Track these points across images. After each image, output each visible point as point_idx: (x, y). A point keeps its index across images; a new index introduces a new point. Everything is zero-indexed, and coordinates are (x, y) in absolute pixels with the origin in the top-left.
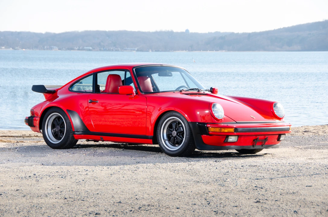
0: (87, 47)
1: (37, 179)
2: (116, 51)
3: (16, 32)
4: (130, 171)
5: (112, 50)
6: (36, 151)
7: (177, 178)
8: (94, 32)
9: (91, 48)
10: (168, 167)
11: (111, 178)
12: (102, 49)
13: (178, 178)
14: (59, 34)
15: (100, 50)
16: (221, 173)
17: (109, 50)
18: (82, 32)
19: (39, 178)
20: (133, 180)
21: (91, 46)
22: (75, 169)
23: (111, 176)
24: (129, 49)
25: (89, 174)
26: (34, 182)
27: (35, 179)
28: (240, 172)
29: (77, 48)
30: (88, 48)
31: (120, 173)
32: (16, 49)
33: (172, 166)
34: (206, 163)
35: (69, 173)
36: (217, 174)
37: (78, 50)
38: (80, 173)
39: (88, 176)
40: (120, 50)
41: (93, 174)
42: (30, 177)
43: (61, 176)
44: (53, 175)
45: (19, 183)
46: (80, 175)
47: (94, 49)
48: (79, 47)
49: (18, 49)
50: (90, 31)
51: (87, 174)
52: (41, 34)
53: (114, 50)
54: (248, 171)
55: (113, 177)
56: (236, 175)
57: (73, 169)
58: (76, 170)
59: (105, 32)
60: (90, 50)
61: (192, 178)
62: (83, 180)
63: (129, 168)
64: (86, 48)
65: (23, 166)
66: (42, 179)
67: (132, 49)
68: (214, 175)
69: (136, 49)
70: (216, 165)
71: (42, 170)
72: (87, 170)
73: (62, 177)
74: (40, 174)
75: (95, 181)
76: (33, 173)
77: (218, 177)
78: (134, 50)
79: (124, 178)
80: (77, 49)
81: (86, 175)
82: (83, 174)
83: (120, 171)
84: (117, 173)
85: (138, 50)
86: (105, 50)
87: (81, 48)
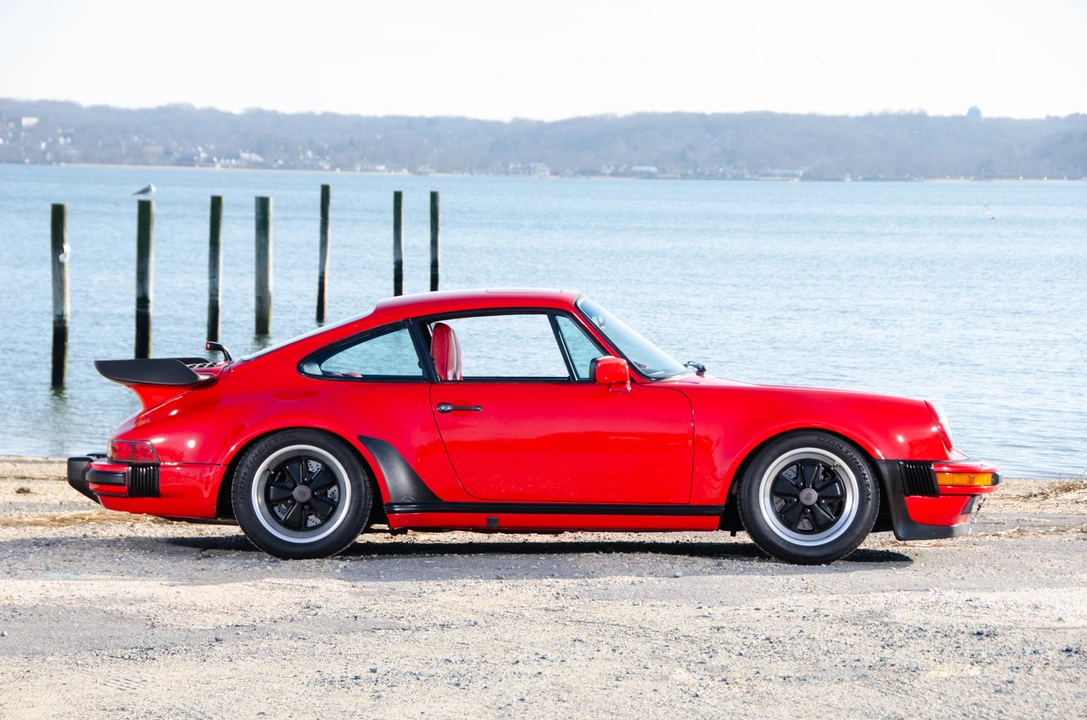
0: (640, 165)
1: (376, 688)
2: (735, 178)
3: (421, 119)
4: (684, 664)
5: (723, 177)
6: (399, 572)
7: (834, 699)
8: (664, 116)
9: (653, 169)
10: (813, 651)
11: (616, 693)
12: (690, 172)
13: (836, 702)
14: (556, 125)
15: (684, 176)
16: (985, 684)
17: (712, 176)
18: (628, 119)
19: (384, 686)
20: (685, 706)
21: (655, 164)
22: (507, 651)
23: (616, 683)
24: (777, 171)
25: (547, 672)
26: (366, 700)
27: (370, 690)
28: (1055, 685)
29: (609, 168)
30: (645, 169)
31: (647, 672)
32: (420, 173)
33: (826, 649)
34: (945, 640)
35: (483, 665)
36: (972, 691)
37: (614, 174)
38: (520, 667)
39: (542, 683)
40: (748, 176)
41: (559, 672)
42: (356, 678)
43: (454, 680)
44: (432, 672)
45: (317, 703)
46: (516, 679)
47: (664, 171)
48: (617, 167)
49: (427, 174)
50: (654, 115)
51: (540, 673)
52: (499, 124)
53: (730, 176)
54: (1082, 680)
55: (620, 690)
56: (1038, 696)
57: (501, 649)
58: (508, 655)
59: (702, 117)
60: (650, 176)
61: (885, 701)
62: (522, 700)
63: (681, 652)
64: (637, 169)
65: (347, 633)
66: (394, 689)
67: (786, 171)
68: (962, 693)
69: (801, 173)
70: (976, 648)
71: (403, 650)
72: (543, 658)
73: (457, 685)
74: (392, 666)
75: (559, 703)
76: (372, 661)
77: (973, 700)
78: (794, 176)
79: (657, 695)
80: (609, 171)
81: (535, 676)
82: (526, 674)
83: (650, 665)
84: (638, 671)
85: (805, 177)
86: (699, 176)
87: (621, 169)
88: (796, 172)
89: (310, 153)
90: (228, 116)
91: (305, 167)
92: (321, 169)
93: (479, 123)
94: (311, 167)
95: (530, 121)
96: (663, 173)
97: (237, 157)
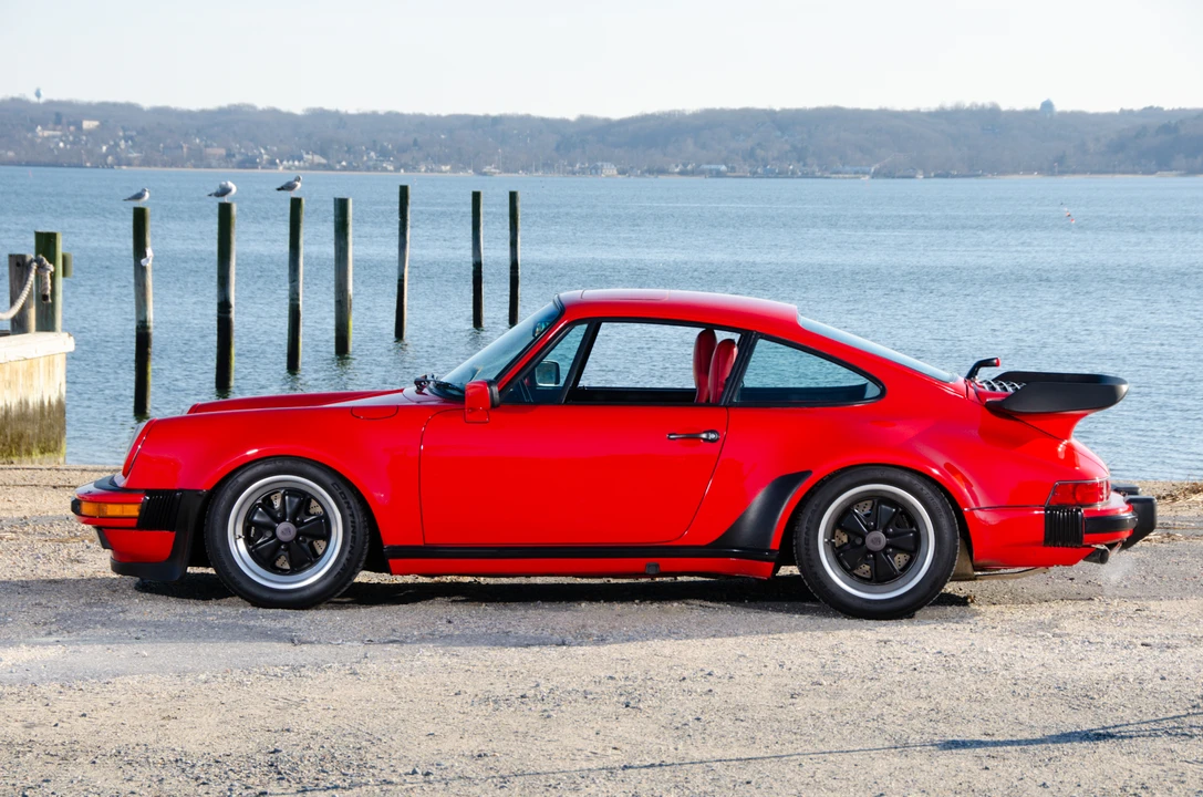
0: (709, 163)
2: (805, 176)
3: (486, 117)
5: (793, 175)
8: (733, 112)
9: (723, 168)
12: (759, 170)
14: (623, 123)
15: (754, 175)
17: (782, 174)
18: (695, 116)
21: (726, 164)
24: (847, 168)
29: (677, 166)
30: (713, 167)
32: (485, 174)
37: (682, 173)
40: (819, 174)
47: (733, 169)
48: (685, 165)
49: (492, 174)
50: (722, 111)
52: (564, 122)
53: (800, 174)
59: (771, 113)
60: (719, 174)
64: (705, 167)
67: (858, 168)
69: (873, 170)
78: (865, 173)
80: (677, 170)
85: (876, 175)
86: (769, 174)
87: (689, 167)
88: (867, 169)
89: (372, 154)
90: (290, 116)
91: (368, 169)
92: (385, 170)
93: (543, 120)
94: (375, 169)
95: (596, 119)
96: (732, 172)
97: (300, 159)
